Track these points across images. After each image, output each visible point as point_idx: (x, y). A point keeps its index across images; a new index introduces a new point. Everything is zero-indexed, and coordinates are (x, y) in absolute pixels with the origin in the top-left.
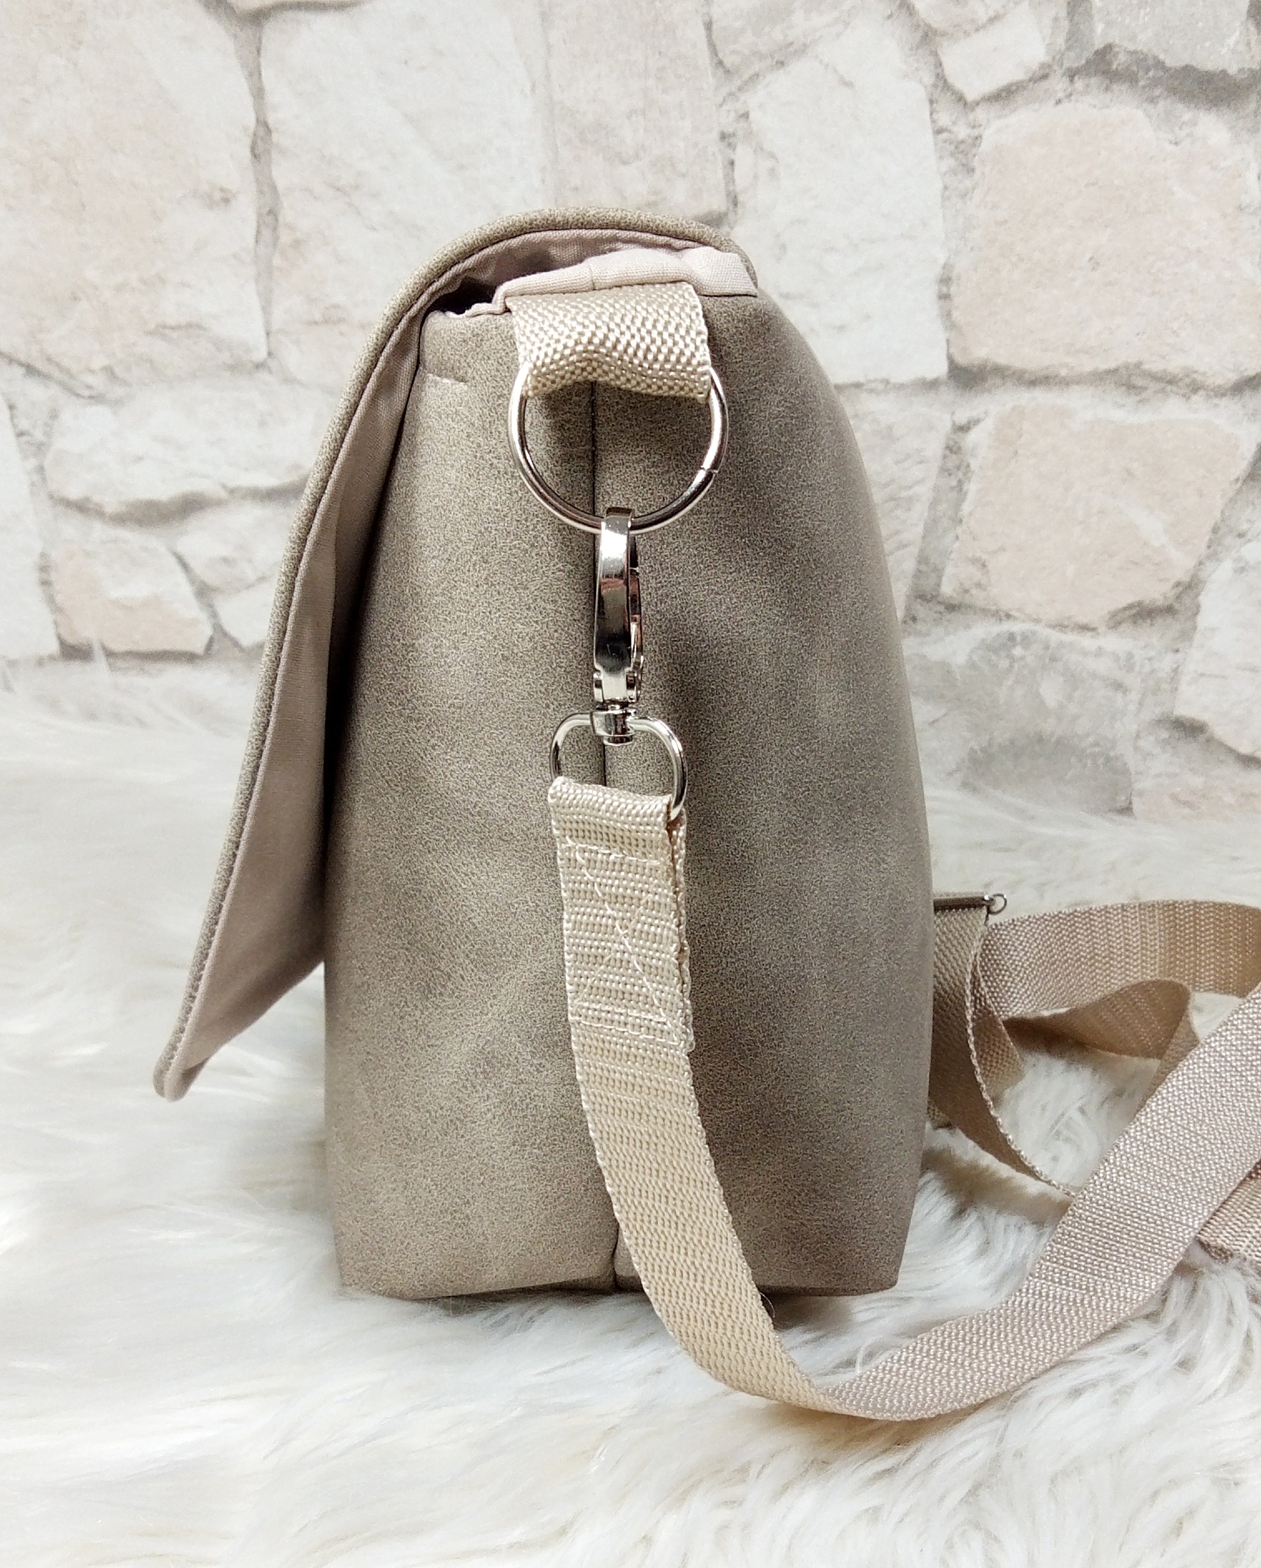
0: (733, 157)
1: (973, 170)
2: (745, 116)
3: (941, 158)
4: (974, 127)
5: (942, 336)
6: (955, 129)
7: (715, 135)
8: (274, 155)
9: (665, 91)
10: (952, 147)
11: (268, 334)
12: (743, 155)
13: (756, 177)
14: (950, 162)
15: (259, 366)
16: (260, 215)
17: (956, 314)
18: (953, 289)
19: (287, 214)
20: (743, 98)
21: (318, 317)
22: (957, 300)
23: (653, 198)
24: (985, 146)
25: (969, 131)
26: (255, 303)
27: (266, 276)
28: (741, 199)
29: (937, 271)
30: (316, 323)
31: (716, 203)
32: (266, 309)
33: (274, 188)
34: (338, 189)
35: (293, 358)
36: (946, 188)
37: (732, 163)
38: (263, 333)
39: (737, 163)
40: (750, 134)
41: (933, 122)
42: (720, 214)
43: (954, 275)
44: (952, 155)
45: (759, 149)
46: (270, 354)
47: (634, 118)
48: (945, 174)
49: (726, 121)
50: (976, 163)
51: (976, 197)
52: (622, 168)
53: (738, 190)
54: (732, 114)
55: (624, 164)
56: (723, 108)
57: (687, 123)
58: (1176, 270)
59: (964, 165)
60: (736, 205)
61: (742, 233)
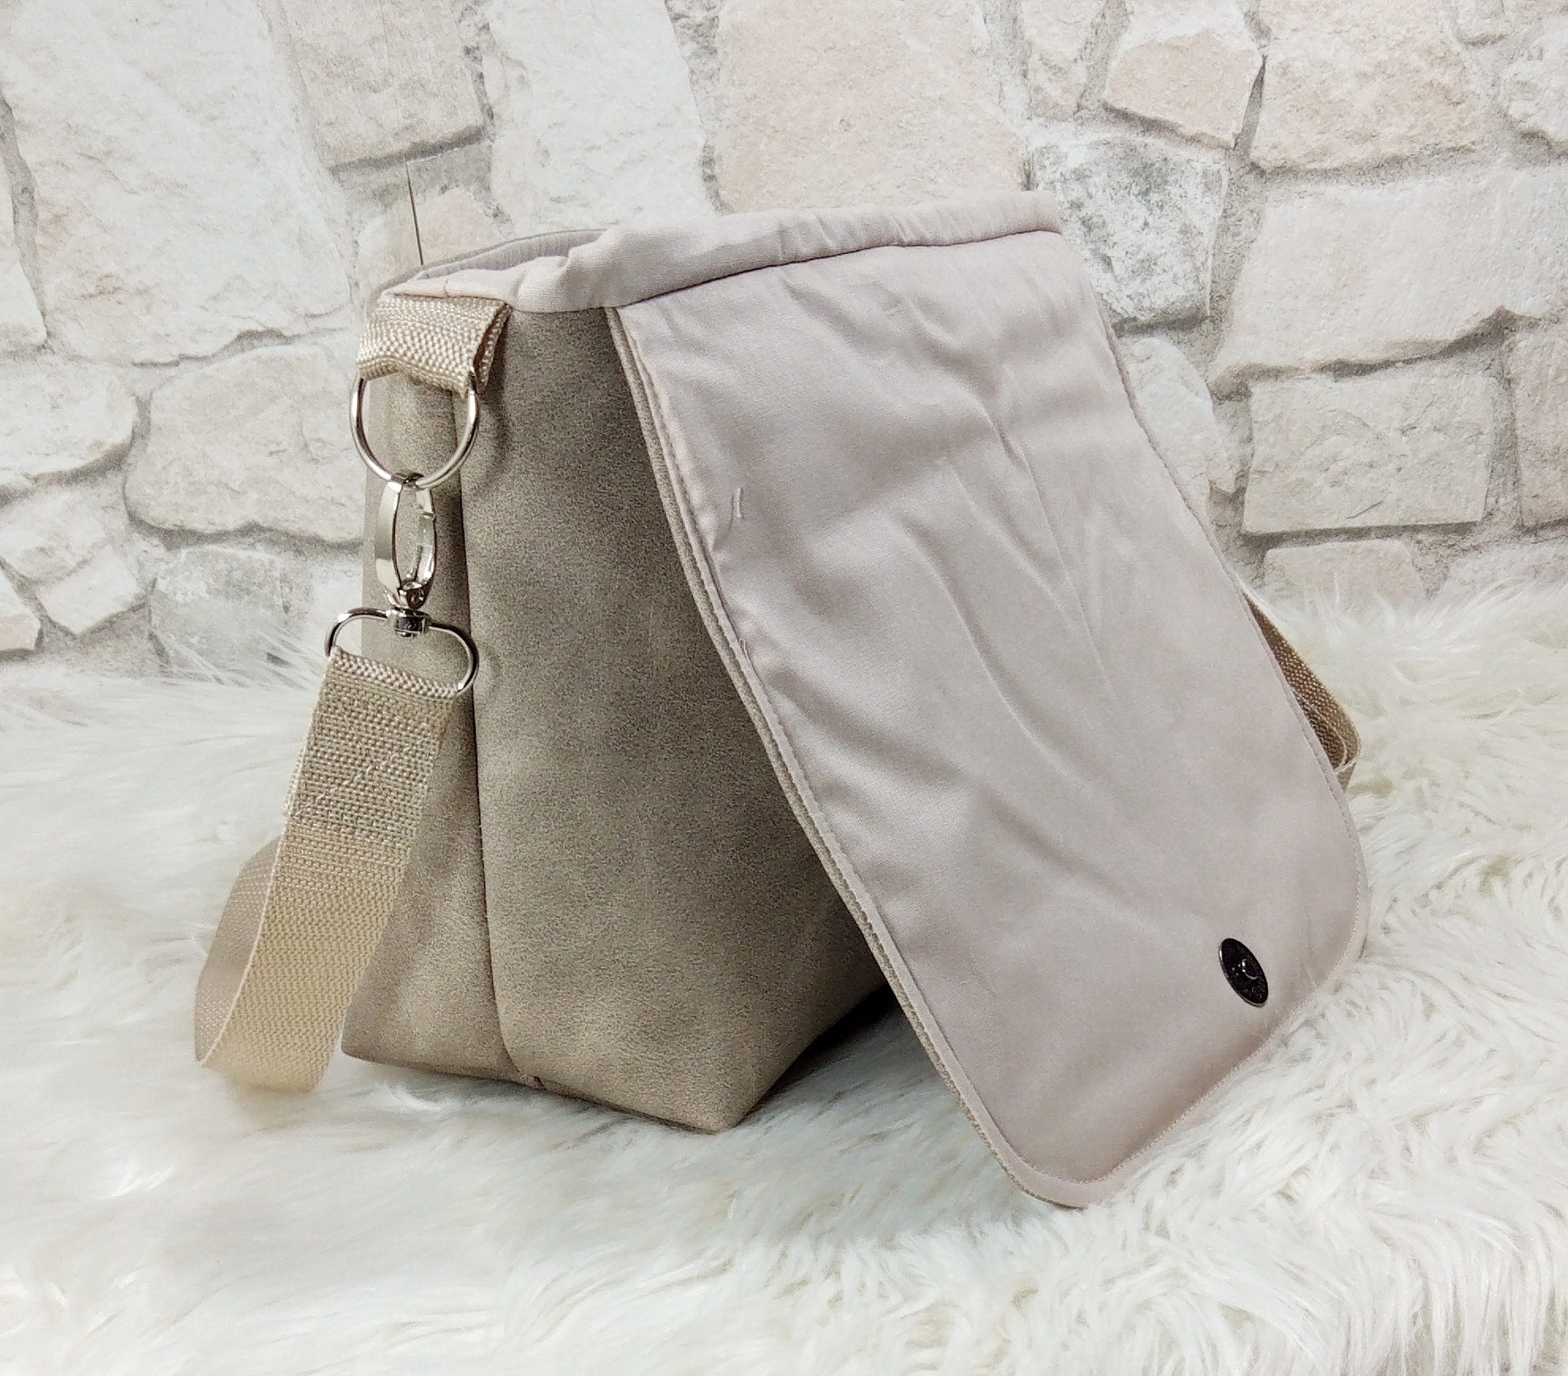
0: (480, 70)
1: (716, 51)
2: (486, 28)
3: (683, 43)
4: (709, 9)
6: (691, 14)
7: (459, 52)
8: (18, 132)
9: (401, 15)
10: (691, 31)
11: (43, 314)
12: (490, 66)
13: (507, 87)
14: (691, 47)
15: (41, 348)
16: (14, 195)
17: (723, 193)
18: (717, 171)
19: (42, 191)
20: (479, 10)
21: (92, 290)
22: (721, 181)
23: (408, 122)
24: (724, 25)
25: (705, 13)
26: (26, 286)
27: (30, 255)
28: (495, 110)
29: (698, 153)
30: (91, 296)
31: (471, 117)
32: (37, 287)
33: (25, 166)
34: (91, 158)
35: (73, 335)
36: (692, 72)
37: (481, 76)
38: (38, 313)
39: (485, 74)
40: (493, 45)
41: (669, 9)
42: (478, 127)
43: (715, 157)
44: (693, 38)
45: (505, 59)
46: (49, 334)
47: (376, 46)
48: (690, 57)
49: (470, 37)
50: (716, 44)
51: (723, 77)
52: (373, 97)
53: (491, 102)
54: (473, 27)
55: (375, 92)
56: (463, 23)
57: (430, 43)
58: (923, 120)
59: (706, 47)
60: (492, 117)
61: (503, 144)
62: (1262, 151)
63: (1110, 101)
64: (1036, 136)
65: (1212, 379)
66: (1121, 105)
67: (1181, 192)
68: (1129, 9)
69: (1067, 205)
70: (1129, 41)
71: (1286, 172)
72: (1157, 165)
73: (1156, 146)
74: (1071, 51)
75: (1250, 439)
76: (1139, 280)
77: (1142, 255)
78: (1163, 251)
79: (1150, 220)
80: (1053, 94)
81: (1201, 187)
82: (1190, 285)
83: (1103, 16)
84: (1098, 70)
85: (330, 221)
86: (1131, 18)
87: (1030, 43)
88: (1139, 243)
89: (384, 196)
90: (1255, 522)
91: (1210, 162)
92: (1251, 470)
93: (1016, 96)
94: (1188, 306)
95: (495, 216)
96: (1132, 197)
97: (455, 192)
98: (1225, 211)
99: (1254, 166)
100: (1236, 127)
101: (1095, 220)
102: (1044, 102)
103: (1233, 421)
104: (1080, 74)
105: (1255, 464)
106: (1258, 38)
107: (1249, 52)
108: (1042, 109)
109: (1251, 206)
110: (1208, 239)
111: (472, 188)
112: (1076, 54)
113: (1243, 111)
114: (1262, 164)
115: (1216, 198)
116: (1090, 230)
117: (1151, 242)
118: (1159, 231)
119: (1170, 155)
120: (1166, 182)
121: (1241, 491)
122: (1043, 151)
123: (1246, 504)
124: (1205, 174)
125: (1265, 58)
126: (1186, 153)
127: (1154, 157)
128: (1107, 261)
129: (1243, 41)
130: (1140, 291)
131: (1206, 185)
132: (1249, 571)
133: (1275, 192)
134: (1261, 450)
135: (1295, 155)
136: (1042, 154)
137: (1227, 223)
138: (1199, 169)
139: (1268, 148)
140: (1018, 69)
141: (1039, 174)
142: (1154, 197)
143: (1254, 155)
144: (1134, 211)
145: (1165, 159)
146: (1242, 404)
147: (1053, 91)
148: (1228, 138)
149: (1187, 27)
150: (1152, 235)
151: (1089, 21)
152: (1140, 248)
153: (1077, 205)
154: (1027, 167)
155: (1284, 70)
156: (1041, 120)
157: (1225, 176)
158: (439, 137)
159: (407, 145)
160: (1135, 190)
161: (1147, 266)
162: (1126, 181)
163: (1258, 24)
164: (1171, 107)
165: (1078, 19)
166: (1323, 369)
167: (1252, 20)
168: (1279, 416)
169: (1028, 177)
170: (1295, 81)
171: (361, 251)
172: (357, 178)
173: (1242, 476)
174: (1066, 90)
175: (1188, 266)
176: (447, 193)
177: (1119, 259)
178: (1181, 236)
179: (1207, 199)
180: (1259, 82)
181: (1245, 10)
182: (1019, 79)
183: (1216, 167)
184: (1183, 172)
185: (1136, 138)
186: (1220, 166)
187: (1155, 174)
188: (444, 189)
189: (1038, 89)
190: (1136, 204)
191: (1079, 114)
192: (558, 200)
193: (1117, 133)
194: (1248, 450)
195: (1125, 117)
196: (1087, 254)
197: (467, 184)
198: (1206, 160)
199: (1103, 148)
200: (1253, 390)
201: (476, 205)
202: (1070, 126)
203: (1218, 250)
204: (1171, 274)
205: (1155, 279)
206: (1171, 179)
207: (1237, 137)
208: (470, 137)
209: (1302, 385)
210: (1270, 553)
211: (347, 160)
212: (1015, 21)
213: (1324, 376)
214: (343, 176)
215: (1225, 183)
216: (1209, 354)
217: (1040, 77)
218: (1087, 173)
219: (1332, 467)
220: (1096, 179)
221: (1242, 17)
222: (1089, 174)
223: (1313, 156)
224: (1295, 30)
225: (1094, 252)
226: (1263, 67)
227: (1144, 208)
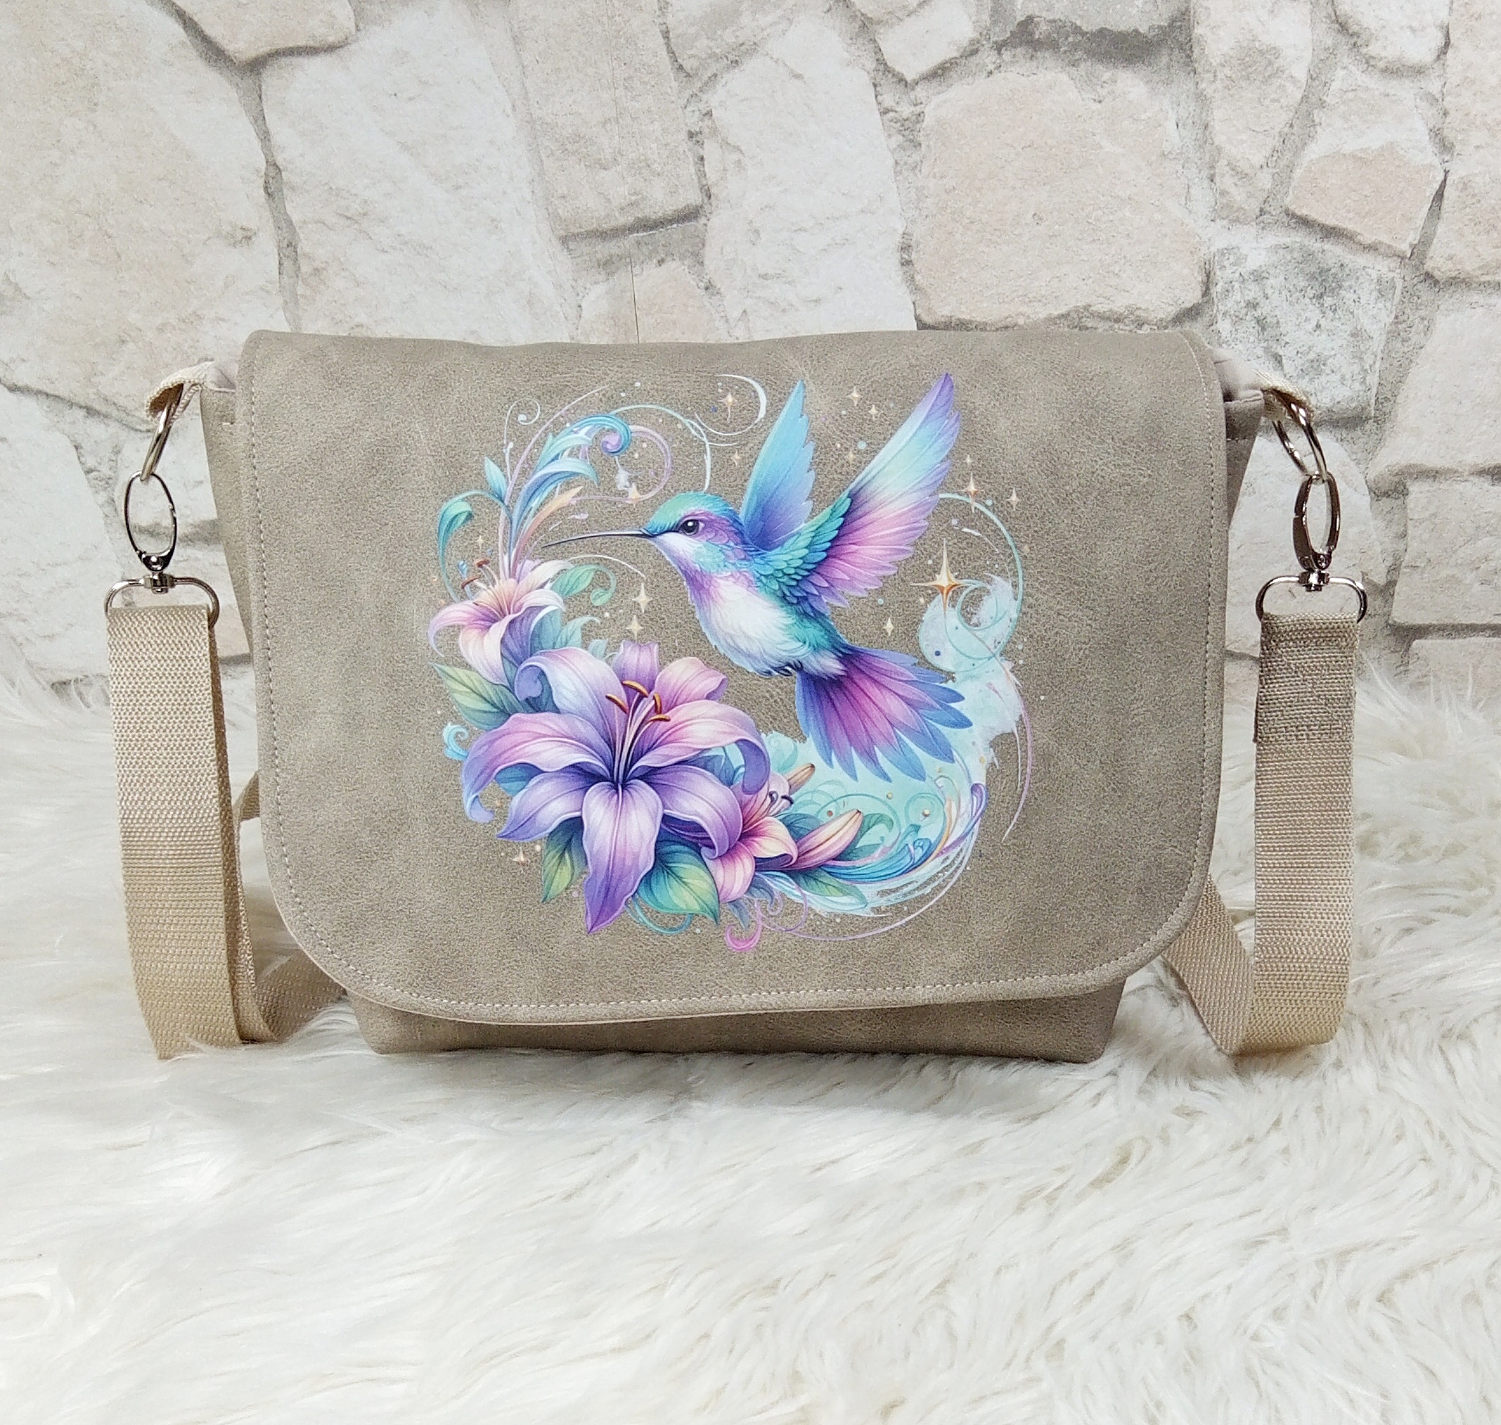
0: (702, 152)
1: (920, 144)
2: (709, 114)
3: (890, 136)
4: (916, 105)
5: (909, 300)
6: (899, 108)
7: (684, 135)
8: (286, 192)
9: (633, 99)
10: (899, 124)
12: (711, 150)
13: (725, 170)
14: (897, 139)
16: (280, 249)
17: (918, 278)
18: (914, 256)
19: (305, 246)
20: (705, 98)
22: (918, 266)
23: (633, 198)
24: (928, 121)
25: (913, 108)
27: (292, 303)
28: (713, 191)
29: (897, 240)
31: (692, 197)
33: (290, 223)
34: (348, 218)
36: (897, 163)
37: (702, 159)
39: (706, 159)
40: (714, 131)
41: (879, 103)
42: (697, 206)
43: (913, 243)
44: (899, 132)
45: (725, 143)
47: (608, 126)
48: (895, 150)
49: (693, 122)
50: (921, 139)
51: (925, 169)
52: (603, 173)
53: (710, 183)
54: (697, 113)
55: (605, 169)
56: (688, 109)
57: (657, 125)
58: (1111, 217)
59: (911, 141)
60: (710, 197)
61: (718, 223)
62: (1437, 262)
63: (1292, 208)
64: (1218, 237)
65: (1371, 476)
66: (1303, 212)
67: (1355, 297)
68: (1317, 121)
69: (1243, 304)
70: (1314, 151)
71: (1459, 282)
72: (1333, 271)
73: (1334, 252)
74: (1258, 158)
75: (1404, 535)
76: (1307, 378)
77: (1312, 356)
78: (1333, 353)
79: (1322, 322)
80: (1238, 198)
81: (1375, 294)
82: (1357, 386)
83: (1291, 126)
84: (1283, 178)
85: (558, 286)
86: (1318, 128)
87: (1219, 149)
88: (1311, 344)
89: (608, 265)
90: (1402, 613)
91: (1385, 270)
92: (1403, 564)
93: (1202, 197)
94: (1353, 405)
95: (707, 289)
96: (1307, 300)
97: (671, 265)
98: (1396, 317)
99: (1428, 276)
100: (1413, 237)
101: (1269, 320)
102: (1228, 206)
103: (1389, 517)
104: (1265, 181)
105: (1407, 558)
106: (1441, 153)
107: (1432, 166)
108: (1227, 213)
109: (1422, 313)
110: (1377, 344)
111: (686, 263)
112: (1263, 161)
113: (1420, 223)
114: (1437, 274)
115: (1388, 304)
116: (1263, 329)
117: (1322, 344)
118: (1331, 333)
119: (1346, 262)
120: (1340, 287)
121: (1392, 583)
122: (1223, 252)
123: (1396, 597)
124: (1379, 281)
125: (1446, 172)
126: (1362, 260)
127: (1331, 263)
128: (1278, 359)
129: (1428, 155)
130: (1308, 389)
131: (1379, 291)
132: (1395, 658)
133: (1447, 300)
134: (1414, 546)
135: (1470, 266)
136: (1223, 254)
137: (1398, 329)
138: (1374, 276)
139: (1442, 260)
140: (1205, 173)
141: (1218, 273)
142: (1328, 301)
143: (1429, 266)
144: (1308, 314)
145: (1342, 265)
146: (1399, 502)
147: (1238, 195)
148: (1405, 248)
149: (1373, 139)
150: (1324, 336)
151: (1277, 130)
152: (1310, 348)
153: (1252, 305)
154: (1207, 267)
155: (1465, 185)
156: (1225, 222)
157: (1399, 284)
158: (660, 214)
159: (631, 219)
160: (1310, 293)
161: (1316, 366)
162: (1302, 283)
163: (1442, 140)
164: (1351, 215)
165: (1267, 128)
166: (1482, 472)
167: (1436, 135)
168: (1435, 515)
169: (1208, 276)
170: (1474, 195)
171: (584, 314)
172: (584, 248)
173: (1394, 569)
174: (1250, 195)
175: (1356, 368)
176: (663, 266)
177: (1290, 358)
178: (1352, 339)
179: (1380, 305)
180: (1440, 195)
181: (1431, 126)
182: (1206, 183)
183: (1391, 275)
184: (1358, 278)
185: (1313, 243)
186: (1395, 275)
187: (1331, 279)
188: (661, 262)
189: (1223, 193)
190: (1311, 307)
191: (1261, 218)
192: (765, 277)
193: (1298, 238)
194: (1402, 547)
195: (1305, 223)
196: (1260, 352)
197: (682, 257)
198: (1382, 267)
199: (1282, 252)
200: (1410, 489)
201: (689, 278)
202: (1253, 229)
203: (1387, 353)
204: (1339, 376)
205: (1323, 379)
206: (1346, 284)
207: (1413, 247)
208: (689, 215)
209: (1460, 487)
210: (1416, 643)
211: (576, 231)
212: (1206, 127)
213: (1482, 479)
214: (572, 245)
215: (1398, 292)
216: (1371, 452)
217: (1227, 181)
218: (1265, 275)
219: (1482, 566)
220: (1272, 281)
221: (1427, 132)
222: (1267, 275)
223: (1486, 269)
224: (1477, 147)
225: (1266, 349)
226: (1445, 180)
227: (1317, 311)
